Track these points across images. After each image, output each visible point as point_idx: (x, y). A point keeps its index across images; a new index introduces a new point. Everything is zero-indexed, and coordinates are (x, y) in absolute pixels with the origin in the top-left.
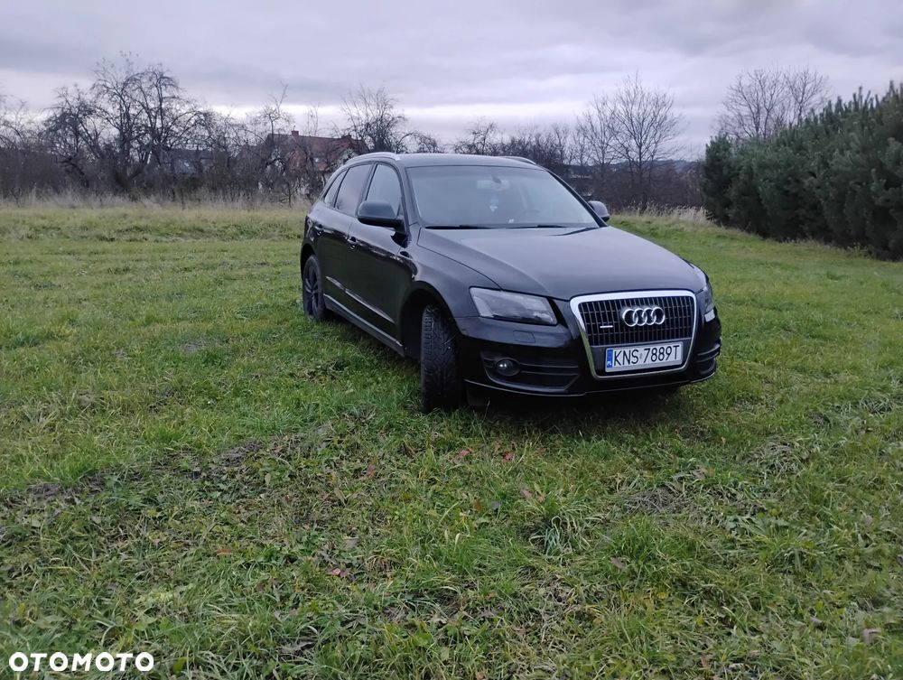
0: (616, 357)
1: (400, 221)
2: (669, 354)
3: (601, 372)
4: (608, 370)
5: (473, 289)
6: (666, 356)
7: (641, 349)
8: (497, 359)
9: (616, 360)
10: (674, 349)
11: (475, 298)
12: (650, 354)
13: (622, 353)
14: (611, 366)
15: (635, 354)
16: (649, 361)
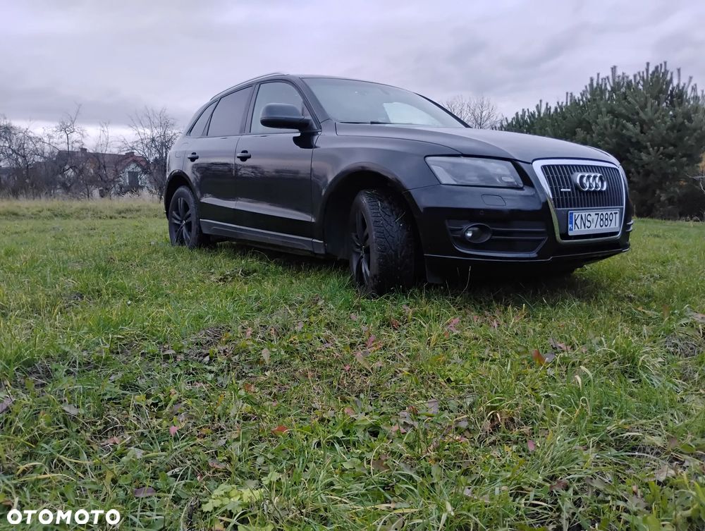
0: (575, 220)
1: (308, 120)
2: (611, 221)
3: (565, 235)
4: (570, 233)
5: (428, 159)
6: (609, 222)
7: (593, 214)
8: (465, 227)
9: (575, 223)
10: (614, 215)
11: (434, 168)
12: (599, 220)
13: (580, 216)
14: (572, 230)
15: (589, 218)
16: (598, 227)
